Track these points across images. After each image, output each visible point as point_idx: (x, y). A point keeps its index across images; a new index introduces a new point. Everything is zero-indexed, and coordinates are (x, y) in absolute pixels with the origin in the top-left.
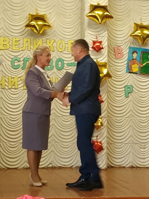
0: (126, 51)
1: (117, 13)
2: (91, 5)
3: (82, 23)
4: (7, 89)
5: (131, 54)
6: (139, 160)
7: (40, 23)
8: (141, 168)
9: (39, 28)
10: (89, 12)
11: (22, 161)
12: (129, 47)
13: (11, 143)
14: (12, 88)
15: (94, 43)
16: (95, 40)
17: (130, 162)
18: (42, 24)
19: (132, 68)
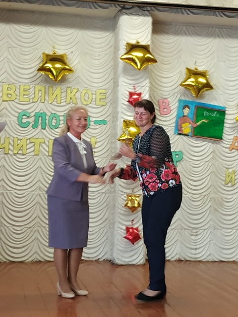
0: (174, 106)
1: (164, 54)
2: (128, 44)
4: (11, 155)
6: (189, 250)
7: (58, 65)
8: (191, 262)
9: (56, 72)
12: (179, 100)
13: (15, 228)
14: (18, 154)
16: (132, 91)
17: (177, 254)
19: (182, 129)
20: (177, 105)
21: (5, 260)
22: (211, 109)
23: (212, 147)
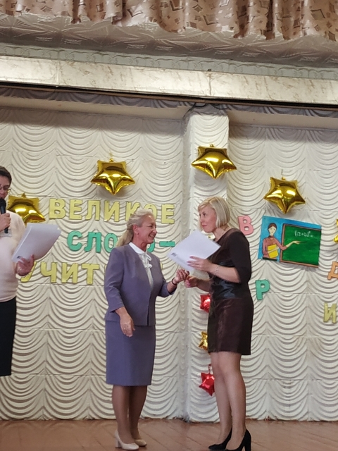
0: (257, 224)
1: (242, 162)
2: (200, 147)
4: (59, 285)
6: (281, 407)
7: (116, 175)
8: (284, 422)
9: (114, 184)
10: (197, 158)
11: (82, 406)
12: (263, 216)
13: (64, 376)
14: (67, 283)
17: (266, 411)
18: (120, 177)
19: (268, 252)
20: (261, 223)
21: (51, 418)
22: (304, 228)
23: (306, 274)
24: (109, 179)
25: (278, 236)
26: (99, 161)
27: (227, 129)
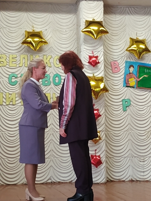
0: (122, 66)
1: (113, 29)
2: (86, 21)
3: (78, 39)
4: (4, 106)
5: (128, 68)
6: (139, 173)
7: (37, 39)
8: (141, 182)
9: (36, 45)
10: (84, 27)
11: (21, 177)
12: (126, 61)
13: (10, 159)
14: (9, 104)
15: (90, 57)
16: (92, 55)
17: (130, 176)
18: (39, 41)
19: (129, 82)
21: (3, 184)
22: (150, 67)
24: (32, 42)
25: (135, 73)
26: (26, 31)
27: (103, 9)
